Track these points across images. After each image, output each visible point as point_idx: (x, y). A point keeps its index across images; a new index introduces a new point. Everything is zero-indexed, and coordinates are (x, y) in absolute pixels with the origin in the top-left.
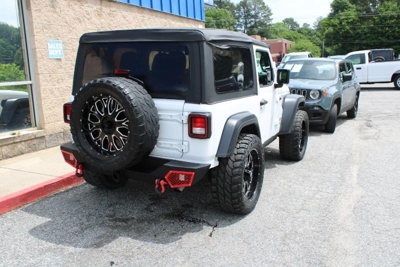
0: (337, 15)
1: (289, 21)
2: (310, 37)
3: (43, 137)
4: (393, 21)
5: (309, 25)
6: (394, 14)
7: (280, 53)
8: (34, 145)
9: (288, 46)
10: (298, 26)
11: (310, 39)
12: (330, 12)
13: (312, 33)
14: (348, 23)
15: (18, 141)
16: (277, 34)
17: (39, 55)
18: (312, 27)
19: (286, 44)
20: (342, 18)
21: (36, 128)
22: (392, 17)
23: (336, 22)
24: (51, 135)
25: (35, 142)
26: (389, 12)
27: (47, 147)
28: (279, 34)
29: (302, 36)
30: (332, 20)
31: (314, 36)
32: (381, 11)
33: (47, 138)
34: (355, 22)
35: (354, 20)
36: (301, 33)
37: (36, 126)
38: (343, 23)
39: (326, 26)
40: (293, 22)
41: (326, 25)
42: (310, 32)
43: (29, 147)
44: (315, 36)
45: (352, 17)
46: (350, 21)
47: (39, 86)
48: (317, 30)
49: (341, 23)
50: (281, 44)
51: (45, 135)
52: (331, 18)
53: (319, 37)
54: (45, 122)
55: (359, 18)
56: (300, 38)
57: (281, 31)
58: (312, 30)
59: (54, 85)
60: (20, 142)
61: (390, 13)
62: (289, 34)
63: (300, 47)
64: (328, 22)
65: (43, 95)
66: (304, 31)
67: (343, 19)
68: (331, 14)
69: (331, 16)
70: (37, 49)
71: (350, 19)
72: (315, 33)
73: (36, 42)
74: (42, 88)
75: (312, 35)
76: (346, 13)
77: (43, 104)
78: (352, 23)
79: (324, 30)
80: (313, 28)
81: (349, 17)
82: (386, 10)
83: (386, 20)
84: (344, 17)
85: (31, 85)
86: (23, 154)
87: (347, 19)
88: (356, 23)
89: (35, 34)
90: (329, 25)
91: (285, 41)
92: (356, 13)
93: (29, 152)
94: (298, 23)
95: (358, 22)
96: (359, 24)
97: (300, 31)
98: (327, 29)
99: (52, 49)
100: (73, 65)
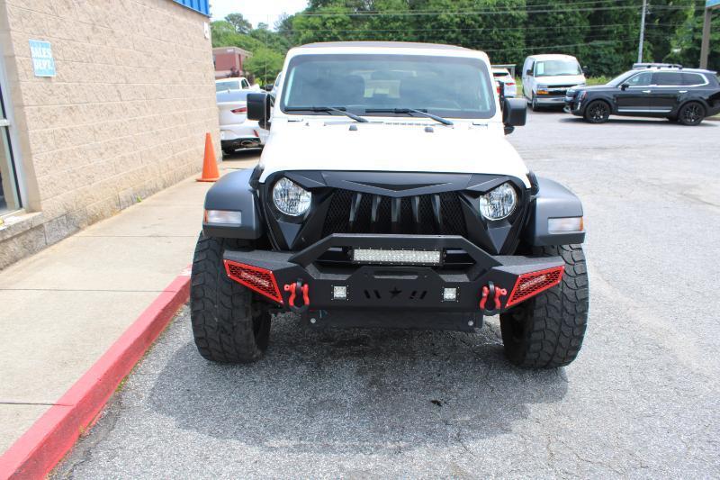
0: (317, 11)
1: (236, 19)
2: (271, 45)
3: (41, 226)
4: (398, 24)
5: (266, 25)
6: (398, 13)
7: (232, 70)
8: (30, 242)
9: (242, 58)
10: (249, 26)
11: (270, 47)
12: (307, 6)
13: (273, 38)
14: (335, 24)
15: (9, 236)
16: (219, 40)
17: (21, 70)
18: (272, 28)
19: (240, 55)
20: (326, 16)
21: (23, 210)
22: (396, 19)
23: (317, 22)
24: (51, 221)
25: (31, 236)
26: (392, 10)
27: (47, 245)
28: (223, 40)
29: (258, 42)
30: (310, 19)
32: (380, 8)
33: (46, 228)
34: (345, 23)
35: (343, 21)
36: (257, 38)
37: (21, 206)
38: (328, 25)
39: (301, 28)
40: (241, 20)
41: (302, 26)
42: (269, 36)
43: (25, 247)
45: (342, 15)
46: (337, 21)
47: (24, 129)
48: (281, 33)
49: (324, 24)
50: (232, 55)
51: (42, 221)
52: (309, 17)
54: (42, 197)
55: (351, 17)
56: (256, 45)
57: (226, 34)
58: (273, 34)
59: (47, 127)
60: (11, 238)
61: (393, 13)
62: (237, 39)
63: (263, 61)
64: (305, 22)
65: (33, 147)
66: (261, 35)
67: (328, 18)
68: (307, 10)
69: (310, 12)
70: (17, 58)
71: (337, 18)
72: (278, 39)
73: (14, 43)
74: (31, 132)
75: (272, 41)
76: (331, 8)
77: (35, 163)
78: (340, 24)
79: (300, 35)
80: (273, 31)
81: (337, 15)
82: (387, 8)
83: (388, 23)
84: (329, 16)
85: (7, 128)
86: (16, 260)
87: (332, 19)
88: (346, 25)
89: (11, 26)
90: (307, 27)
91: (239, 51)
92: (346, 10)
93: (25, 256)
94: (250, 22)
95: (349, 23)
96: (350, 26)
97: (254, 35)
98: (305, 32)
99: (37, 58)
100: (67, 89)
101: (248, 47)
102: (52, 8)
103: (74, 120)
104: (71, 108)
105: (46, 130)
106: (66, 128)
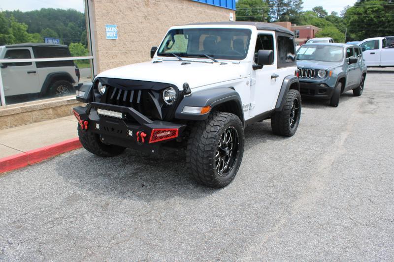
0: (362, 4)
1: (319, 10)
2: (337, 24)
5: (336, 13)
9: (315, 33)
10: (326, 13)
11: (336, 26)
13: (339, 20)
14: (373, 11)
16: (306, 21)
18: (339, 15)
19: (314, 30)
20: (368, 7)
23: (361, 10)
28: (309, 21)
29: (330, 23)
30: (357, 9)
31: (340, 24)
34: (380, 10)
35: (379, 9)
36: (329, 21)
38: (368, 12)
39: (351, 14)
40: (322, 10)
42: (337, 19)
44: (342, 23)
45: (378, 6)
46: (374, 9)
47: (98, 60)
48: (345, 17)
49: (366, 12)
50: (309, 30)
52: (357, 7)
53: (345, 24)
55: (385, 6)
56: (328, 25)
57: (311, 18)
58: (340, 18)
63: (327, 34)
64: (353, 11)
66: (332, 19)
67: (369, 8)
68: (356, 3)
69: (357, 5)
70: (97, 32)
71: (375, 7)
72: (342, 21)
73: (97, 26)
74: (101, 61)
75: (338, 22)
76: (372, 2)
78: (376, 11)
79: (350, 18)
80: (340, 16)
84: (369, 6)
85: (93, 59)
87: (372, 8)
88: (380, 12)
89: (97, 20)
90: (355, 14)
91: (314, 27)
92: (381, 2)
94: (327, 11)
95: (383, 10)
96: (383, 12)
97: (328, 19)
98: (353, 17)
99: (109, 32)
100: (125, 44)
101: (317, 25)
102: (121, 11)
103: (127, 57)
104: (126, 52)
105: (109, 61)
106: (122, 61)
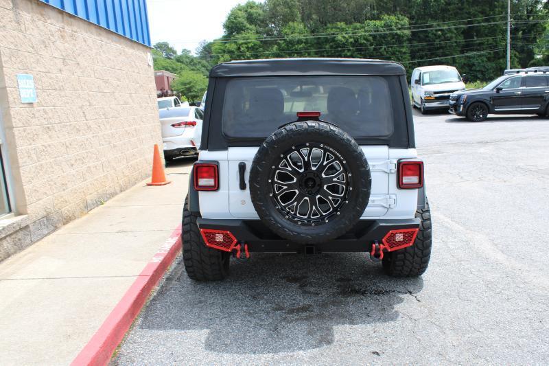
0: (232, 38)
1: (163, 47)
2: (194, 67)
3: (27, 227)
4: (301, 46)
5: (189, 51)
6: (301, 37)
8: (19, 240)
9: (171, 80)
10: (174, 52)
11: (193, 70)
12: (224, 34)
13: (195, 61)
14: (248, 48)
15: (3, 236)
17: (11, 99)
18: (194, 54)
19: (168, 77)
20: (241, 42)
21: (12, 214)
22: (299, 42)
23: (233, 47)
24: (35, 222)
25: (20, 235)
26: (296, 35)
27: (32, 242)
29: (183, 66)
30: (227, 45)
31: (198, 67)
32: (286, 33)
33: (31, 228)
34: (256, 47)
35: (255, 45)
36: (180, 62)
37: (10, 210)
38: (242, 49)
39: (219, 53)
40: (168, 47)
41: (220, 51)
42: (192, 60)
43: (15, 245)
44: (200, 66)
45: (253, 40)
46: (250, 45)
47: (13, 147)
48: (202, 57)
49: (239, 48)
50: (161, 77)
51: (28, 222)
52: (226, 43)
53: (204, 67)
54: (28, 202)
55: (261, 41)
56: (181, 69)
58: (195, 58)
59: (30, 144)
60: (5, 238)
61: (297, 36)
62: (164, 64)
63: (188, 81)
64: (222, 48)
65: (20, 161)
66: (185, 60)
67: (242, 44)
68: (224, 37)
69: (226, 39)
70: (8, 89)
71: (249, 43)
72: (199, 62)
73: (6, 77)
74: (19, 149)
75: (195, 64)
76: (244, 35)
77: (22, 174)
78: (252, 48)
79: (218, 59)
80: (195, 56)
81: (249, 40)
82: (292, 33)
83: (293, 45)
84: (243, 41)
86: (9, 256)
87: (246, 43)
88: (257, 49)
89: (4, 65)
90: (224, 52)
92: (257, 36)
93: (15, 252)
94: (175, 49)
95: (260, 47)
96: (261, 49)
97: (179, 60)
98: (222, 56)
99: (23, 88)
100: (45, 112)
101: (174, 70)
102: (33, 47)
103: (50, 137)
104: (48, 128)
105: (30, 147)
106: (45, 144)
